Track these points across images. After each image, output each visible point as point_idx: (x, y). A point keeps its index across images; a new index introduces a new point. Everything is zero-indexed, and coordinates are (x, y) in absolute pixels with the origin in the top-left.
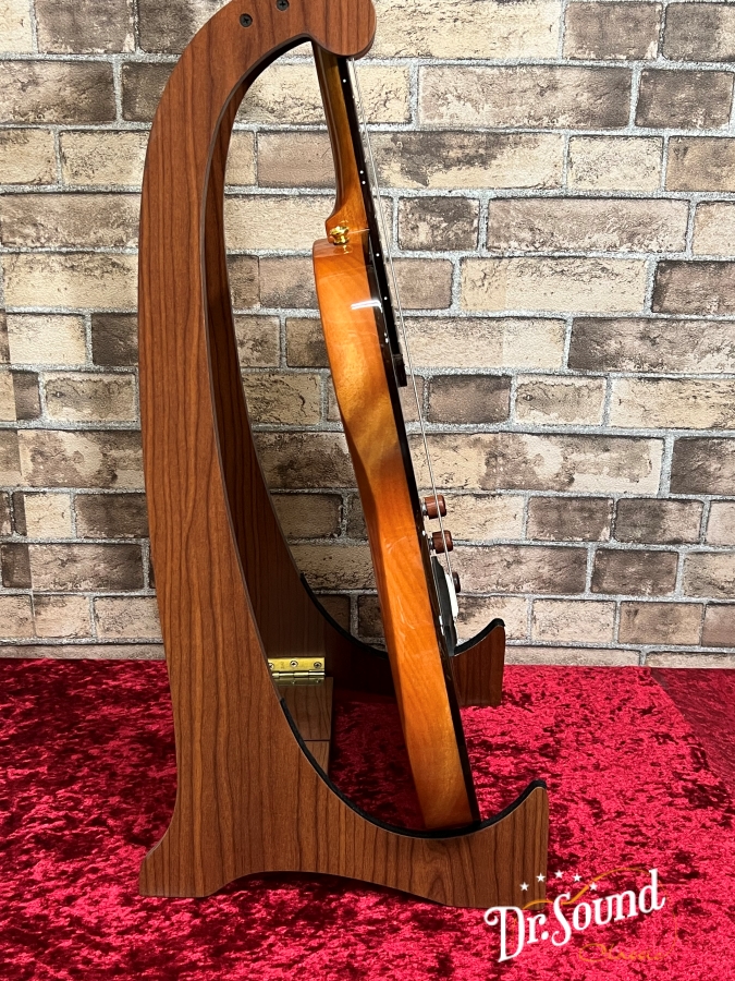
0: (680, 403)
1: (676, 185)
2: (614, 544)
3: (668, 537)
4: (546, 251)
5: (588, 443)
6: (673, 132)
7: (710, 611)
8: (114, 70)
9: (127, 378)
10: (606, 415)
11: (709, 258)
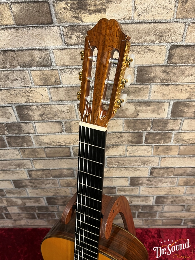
0: (157, 191)
1: (156, 154)
2: (142, 211)
3: (154, 210)
4: (122, 166)
5: (135, 197)
6: (155, 144)
7: (164, 221)
8: (4, 138)
9: (23, 190)
10: (139, 193)
11: (164, 167)
